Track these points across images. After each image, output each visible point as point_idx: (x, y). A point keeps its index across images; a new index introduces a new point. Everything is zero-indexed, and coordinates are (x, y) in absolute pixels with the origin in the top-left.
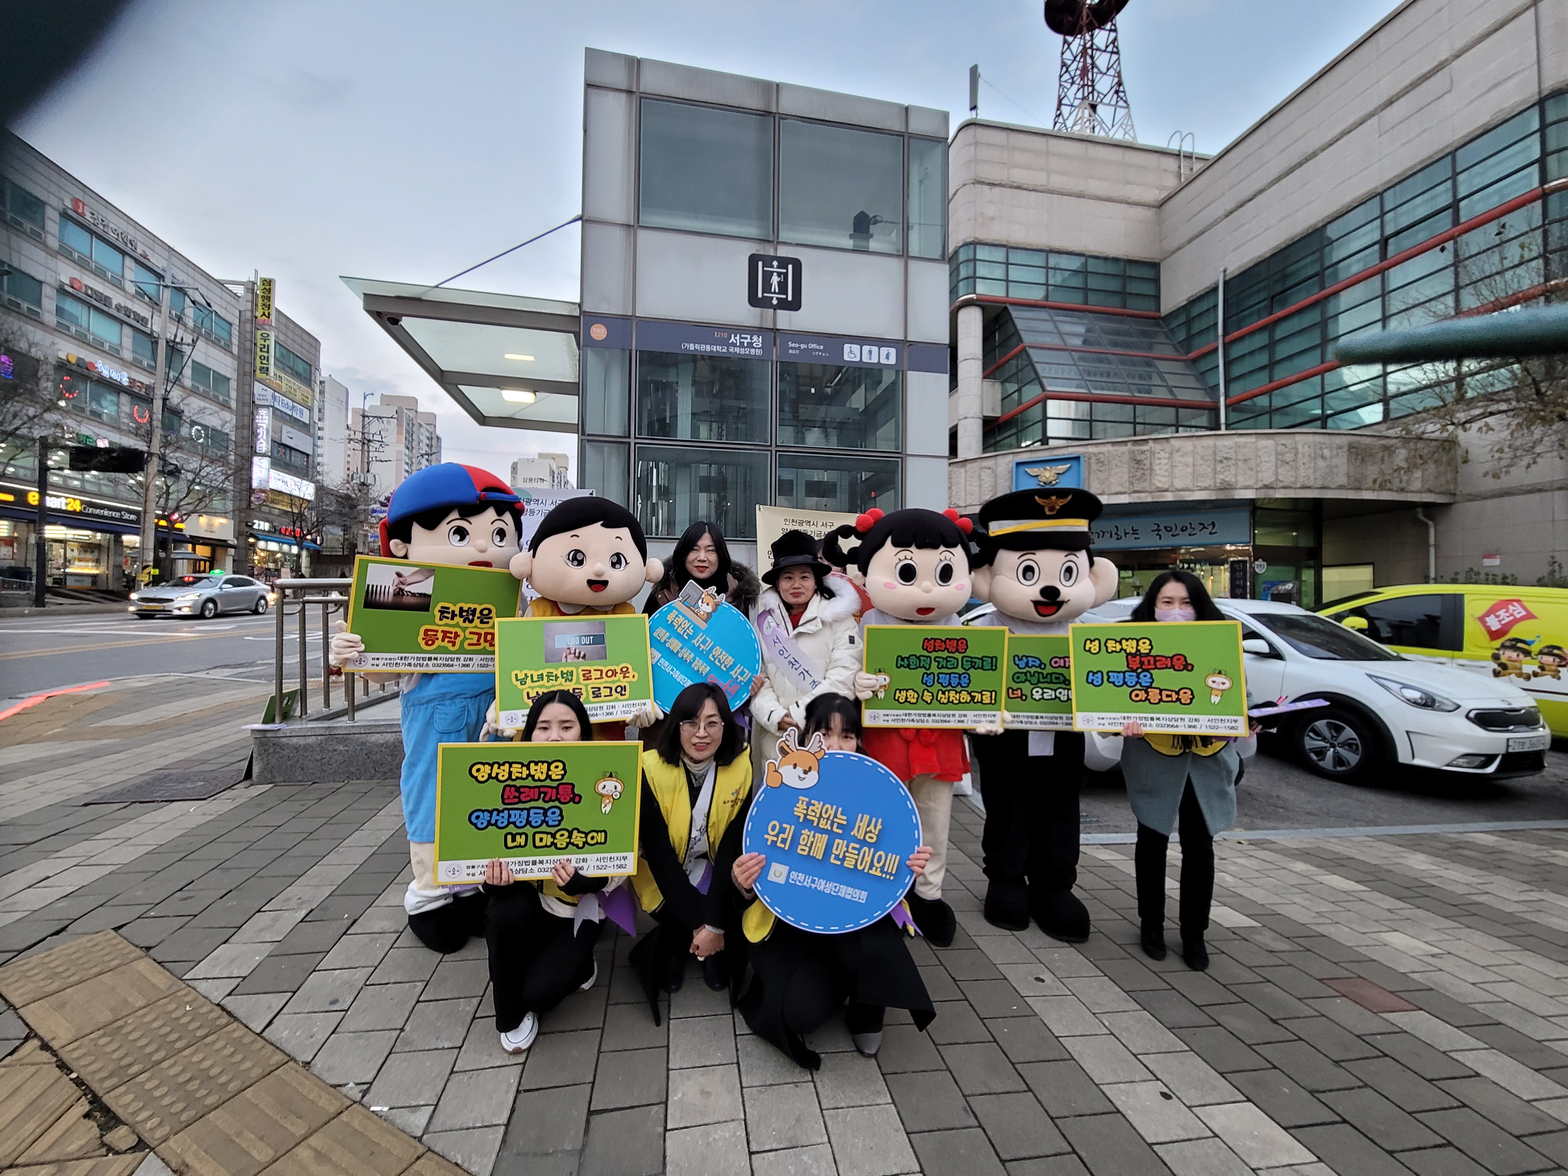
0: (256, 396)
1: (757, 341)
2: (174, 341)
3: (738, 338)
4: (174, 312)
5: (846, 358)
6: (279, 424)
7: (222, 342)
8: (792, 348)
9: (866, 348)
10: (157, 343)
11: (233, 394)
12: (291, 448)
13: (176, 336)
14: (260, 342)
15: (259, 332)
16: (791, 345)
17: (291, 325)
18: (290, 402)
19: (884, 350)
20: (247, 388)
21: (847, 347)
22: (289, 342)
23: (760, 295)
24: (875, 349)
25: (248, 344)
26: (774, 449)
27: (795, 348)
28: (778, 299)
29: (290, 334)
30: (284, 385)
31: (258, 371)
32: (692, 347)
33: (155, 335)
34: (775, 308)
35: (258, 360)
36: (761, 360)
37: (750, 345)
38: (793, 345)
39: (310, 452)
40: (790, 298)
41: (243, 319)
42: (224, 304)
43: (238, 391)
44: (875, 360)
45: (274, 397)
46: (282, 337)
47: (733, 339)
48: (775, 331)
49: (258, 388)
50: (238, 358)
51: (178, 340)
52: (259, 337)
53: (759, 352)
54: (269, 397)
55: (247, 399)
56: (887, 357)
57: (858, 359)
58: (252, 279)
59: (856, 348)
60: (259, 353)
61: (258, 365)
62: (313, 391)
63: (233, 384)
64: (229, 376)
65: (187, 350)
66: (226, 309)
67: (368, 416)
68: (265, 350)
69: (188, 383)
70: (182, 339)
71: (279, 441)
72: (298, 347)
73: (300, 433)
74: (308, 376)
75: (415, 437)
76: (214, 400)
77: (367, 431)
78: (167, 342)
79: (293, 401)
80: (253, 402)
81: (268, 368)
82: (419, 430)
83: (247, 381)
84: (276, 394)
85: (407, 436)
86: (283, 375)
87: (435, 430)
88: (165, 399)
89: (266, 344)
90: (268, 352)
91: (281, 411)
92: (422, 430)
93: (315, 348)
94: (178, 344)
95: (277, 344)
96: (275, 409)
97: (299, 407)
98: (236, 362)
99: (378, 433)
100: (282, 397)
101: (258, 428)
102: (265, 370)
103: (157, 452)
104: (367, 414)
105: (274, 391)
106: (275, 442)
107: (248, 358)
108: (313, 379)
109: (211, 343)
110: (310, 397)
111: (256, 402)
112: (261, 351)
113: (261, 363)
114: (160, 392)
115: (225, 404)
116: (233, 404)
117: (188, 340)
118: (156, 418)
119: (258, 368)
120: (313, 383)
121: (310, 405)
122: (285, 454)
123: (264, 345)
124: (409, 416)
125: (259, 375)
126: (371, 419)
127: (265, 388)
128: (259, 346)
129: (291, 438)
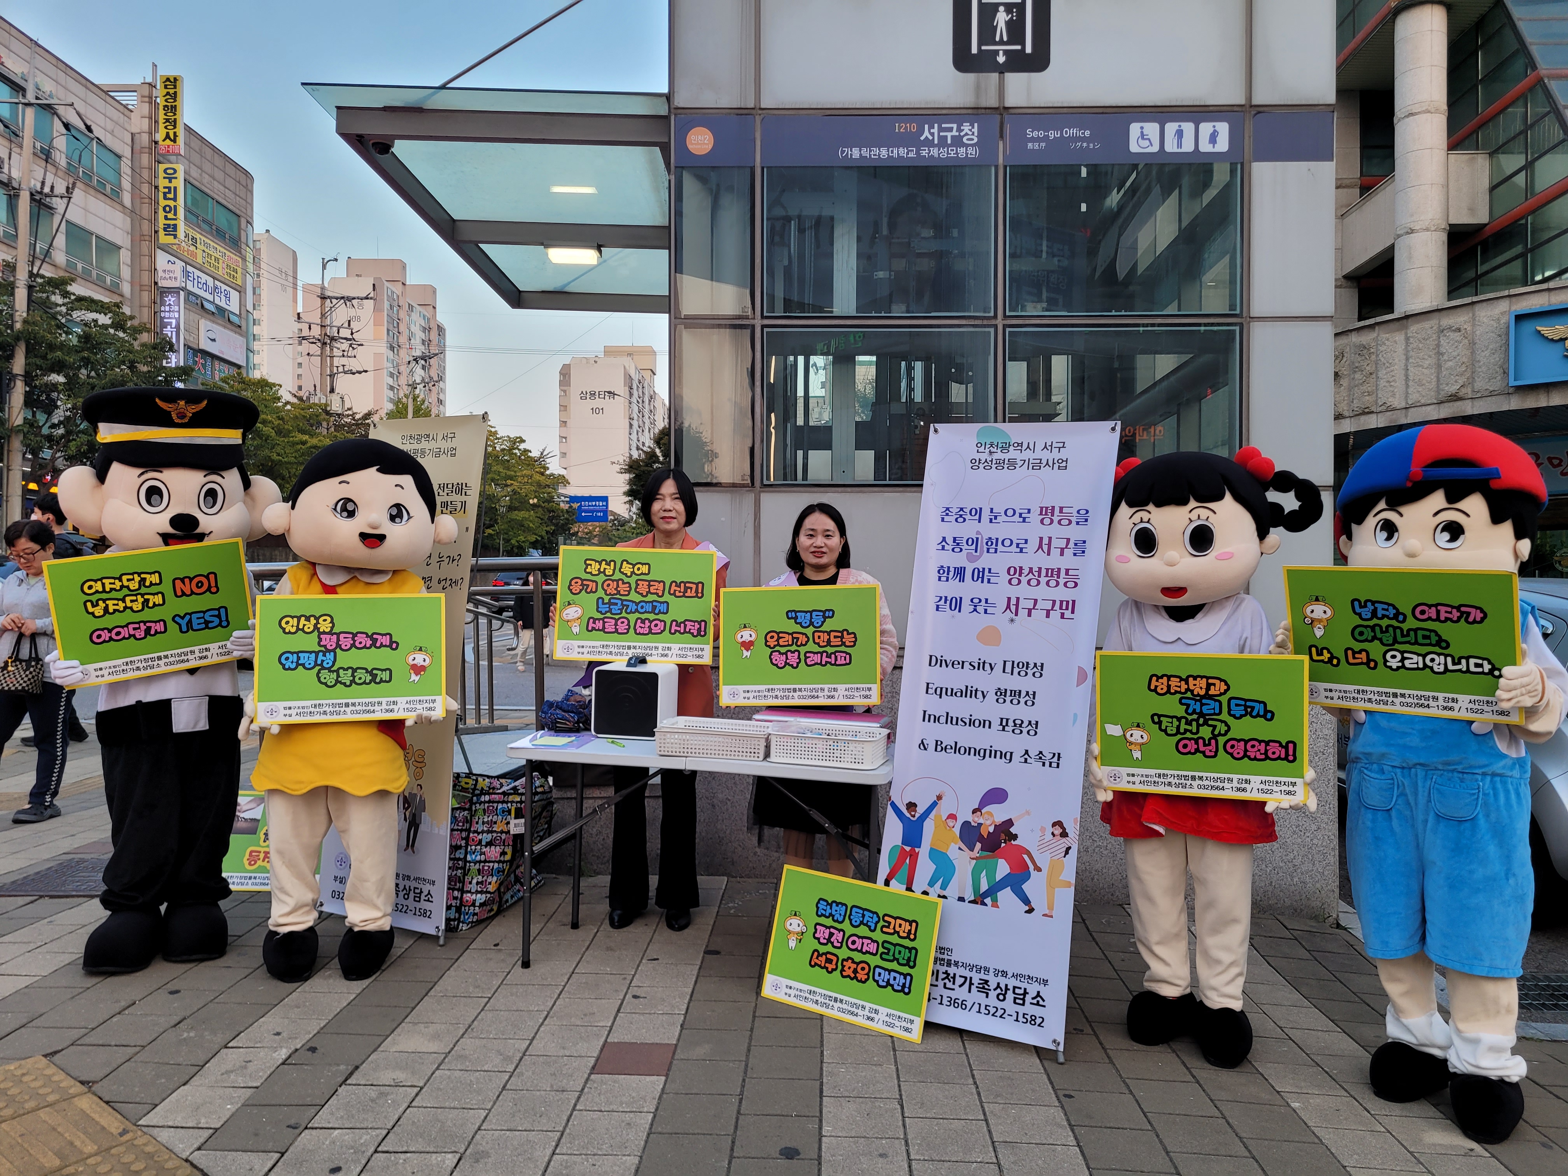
0: (160, 273)
1: (970, 132)
2: (41, 193)
3: (935, 130)
4: (38, 145)
5: (1134, 148)
6: (194, 317)
7: (108, 187)
8: (1033, 140)
9: (1171, 128)
10: (17, 196)
11: (126, 272)
12: (214, 357)
13: (43, 183)
14: (163, 183)
15: (162, 167)
16: (1030, 133)
17: (208, 152)
18: (210, 281)
19: (1206, 128)
20: (145, 260)
21: (1135, 129)
22: (206, 179)
23: (974, 50)
24: (1188, 128)
25: (145, 188)
26: (1000, 321)
27: (1038, 140)
28: (1006, 52)
29: (207, 167)
30: (199, 253)
31: (161, 233)
32: (856, 153)
33: (15, 185)
34: (1002, 70)
35: (161, 214)
36: (978, 167)
37: (958, 141)
38: (1035, 133)
39: (241, 361)
40: (1029, 50)
41: (137, 147)
42: (110, 125)
43: (132, 266)
44: (1188, 146)
45: (186, 274)
46: (195, 173)
47: (926, 133)
48: (1003, 111)
49: (162, 259)
50: (132, 213)
51: (47, 190)
52: (162, 174)
53: (972, 152)
54: (178, 273)
55: (146, 278)
56: (1213, 139)
57: (1155, 148)
58: (149, 80)
59: (1153, 129)
60: (163, 202)
61: (162, 222)
62: (244, 259)
63: (125, 256)
64: (119, 242)
65: (59, 204)
66: (112, 133)
67: (330, 298)
68: (171, 196)
69: (60, 257)
70: (52, 188)
71: (195, 347)
72: (222, 188)
73: (227, 331)
74: (235, 235)
75: (402, 328)
76: (99, 283)
77: (328, 322)
78: (32, 194)
79: (214, 278)
80: (156, 283)
81: (175, 226)
82: (409, 316)
83: (145, 251)
84: (189, 268)
85: (391, 328)
86: (198, 236)
87: (434, 315)
88: (30, 288)
89: (172, 185)
90: (175, 199)
91: (197, 296)
92: (415, 316)
93: (246, 187)
94: (47, 195)
95: (188, 185)
96: (189, 293)
97: (224, 287)
98: (129, 219)
99: (346, 325)
100: (197, 273)
101: (164, 325)
102: (171, 230)
103: (22, 373)
104: (328, 293)
105: (186, 263)
106: (189, 347)
107: (146, 211)
108: (243, 239)
109: (92, 191)
110: (239, 270)
111: (160, 285)
112: (165, 198)
113: (166, 218)
114: (22, 277)
115: (114, 289)
116: (126, 289)
117: (60, 189)
118: (17, 318)
119: (161, 226)
120: (243, 246)
121: (239, 282)
122: (204, 366)
123: (169, 188)
124: (393, 292)
125: (163, 239)
126: (334, 301)
127: (173, 259)
128: (161, 189)
129: (214, 340)
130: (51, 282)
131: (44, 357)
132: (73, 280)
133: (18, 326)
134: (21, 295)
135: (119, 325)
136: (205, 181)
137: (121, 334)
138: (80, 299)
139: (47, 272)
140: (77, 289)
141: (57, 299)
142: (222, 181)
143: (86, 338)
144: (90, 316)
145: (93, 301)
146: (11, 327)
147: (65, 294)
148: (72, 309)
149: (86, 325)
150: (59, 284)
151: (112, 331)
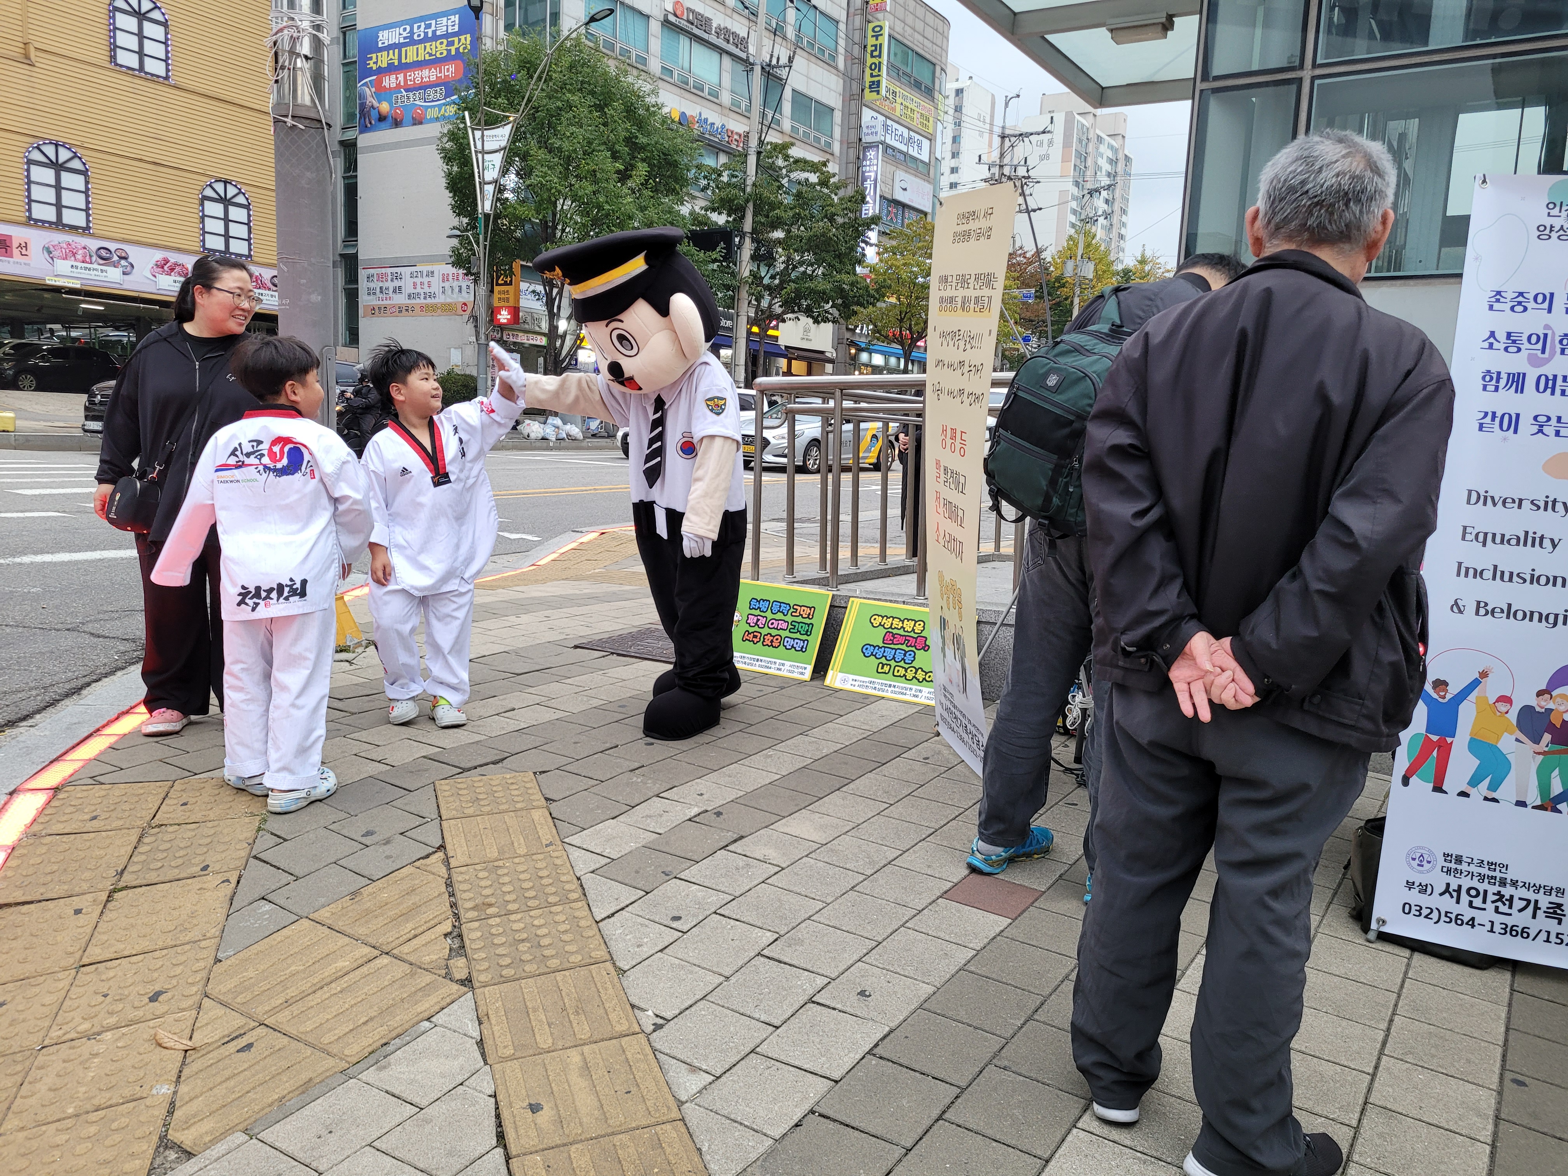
0: (865, 130)
2: (769, 65)
6: (890, 168)
7: (827, 53)
10: (752, 70)
11: (837, 132)
12: (904, 206)
13: (772, 56)
14: (871, 41)
15: (871, 26)
17: (912, 4)
18: (906, 132)
20: (853, 118)
22: (909, 30)
25: (856, 50)
29: (910, 19)
30: (898, 107)
31: (867, 91)
33: (751, 60)
35: (868, 72)
39: (928, 209)
41: (852, 10)
43: (842, 126)
45: (885, 126)
46: (899, 27)
49: (867, 115)
50: (847, 77)
51: (774, 62)
52: (870, 33)
54: (879, 129)
55: (853, 138)
60: (870, 60)
61: (868, 79)
62: (936, 108)
63: (838, 116)
64: (832, 104)
65: (784, 74)
67: (1008, 136)
68: (876, 53)
69: (787, 125)
70: (778, 59)
71: (890, 197)
72: (921, 38)
73: (918, 180)
74: (930, 84)
75: (1089, 162)
76: (815, 145)
77: (1006, 160)
78: (763, 68)
79: (909, 129)
80: (860, 140)
81: (879, 82)
82: (1097, 148)
83: (853, 109)
84: (889, 122)
85: (1078, 163)
86: (897, 90)
87: (1123, 146)
88: (759, 153)
89: (878, 43)
90: (880, 56)
91: (894, 149)
92: (1103, 148)
93: (942, 34)
94: (774, 67)
95: (893, 41)
96: (887, 147)
97: (917, 137)
98: (841, 81)
99: (1023, 163)
100: (896, 126)
101: (864, 180)
102: (875, 86)
103: (750, 230)
104: (1007, 132)
105: (886, 117)
106: (885, 198)
107: (856, 71)
108: (937, 87)
109: (813, 59)
110: (931, 119)
111: (863, 140)
112: (872, 56)
113: (872, 76)
114: (754, 143)
115: (827, 149)
116: (836, 148)
117: (784, 60)
118: (749, 182)
119: (867, 85)
120: (936, 94)
121: (930, 131)
122: (896, 216)
123: (875, 46)
124: (1083, 125)
125: (869, 96)
126: (1013, 139)
127: (875, 114)
128: (869, 49)
129: (905, 189)
130: (775, 147)
131: (767, 217)
132: (793, 144)
133: (748, 189)
134: (752, 160)
135: (824, 183)
136: (906, 35)
137: (826, 191)
138: (797, 161)
139: (773, 137)
140: (796, 152)
141: (780, 162)
142: (921, 31)
143: (799, 195)
144: (803, 175)
145: (806, 162)
146: (744, 191)
147: (786, 157)
148: (791, 171)
149: (799, 183)
150: (782, 149)
151: (818, 188)
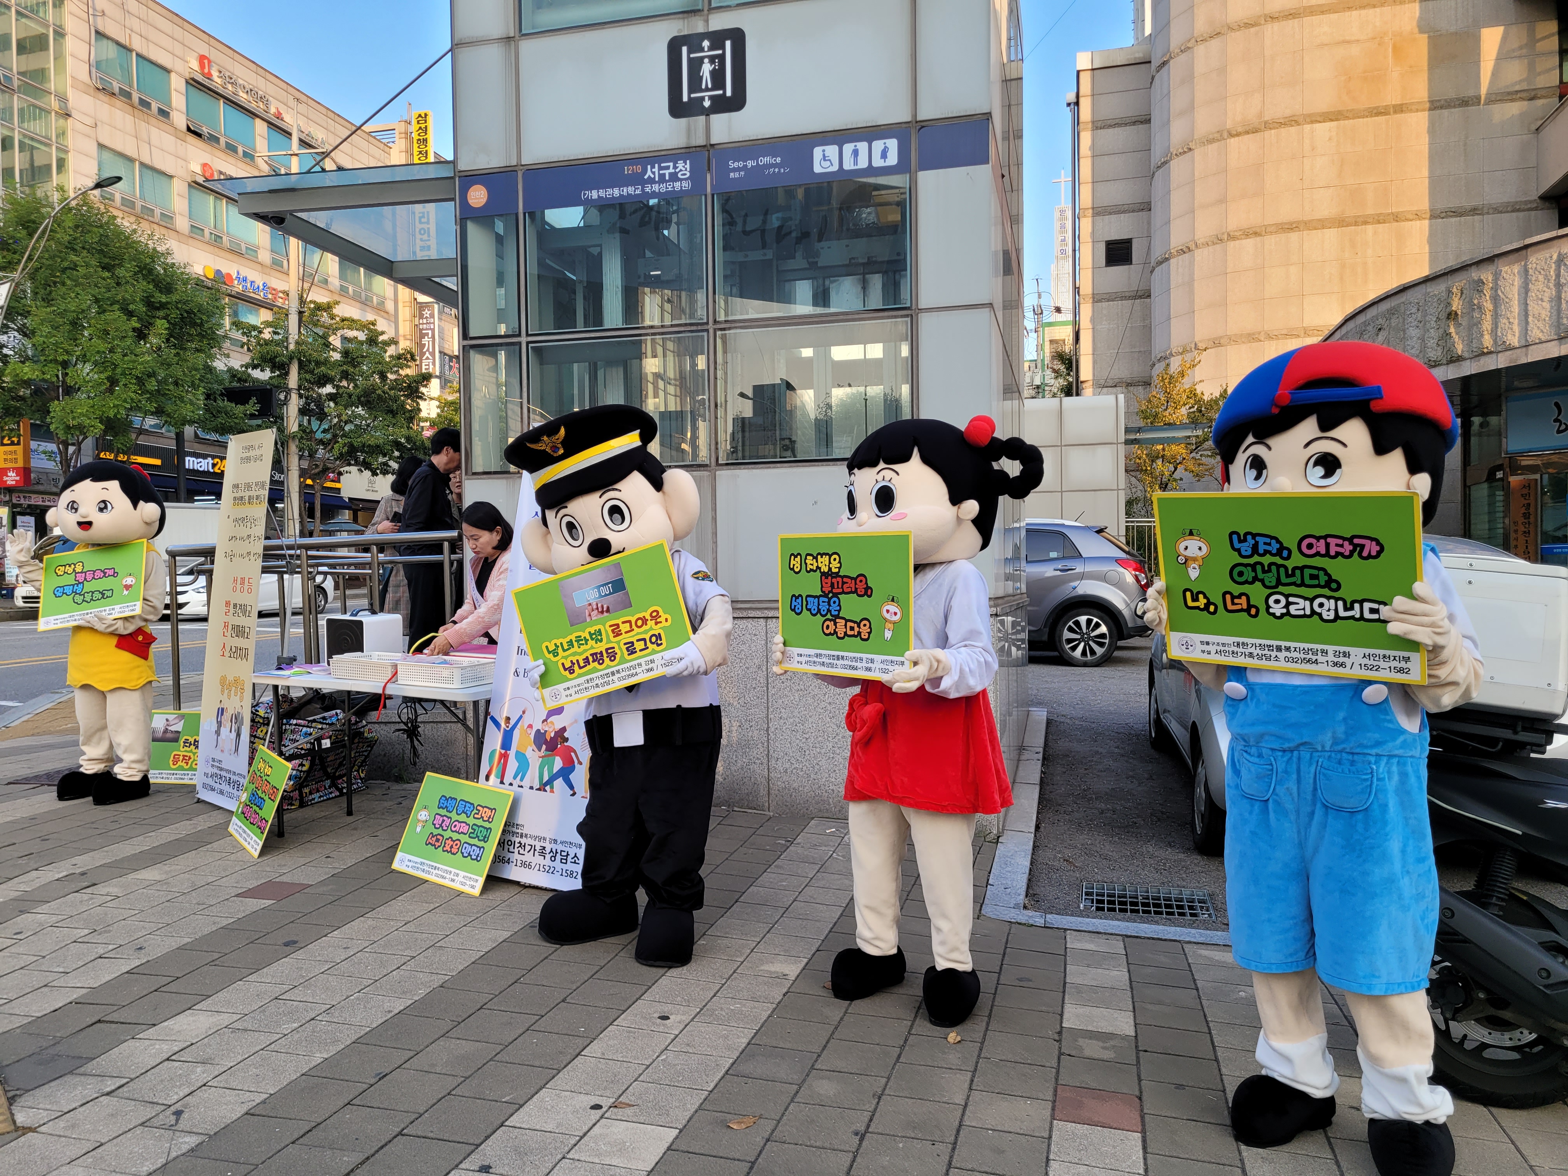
1: (684, 168)
3: (656, 170)
5: (817, 169)
8: (735, 170)
9: (848, 148)
16: (732, 165)
19: (878, 146)
21: (818, 152)
23: (685, 98)
24: (863, 146)
27: (738, 169)
28: (711, 97)
32: (594, 194)
34: (708, 112)
36: (690, 196)
37: (674, 177)
38: (736, 165)
40: (729, 93)
44: (863, 163)
47: (649, 173)
48: (710, 147)
53: (686, 185)
56: (884, 155)
57: (835, 168)
59: (832, 151)
